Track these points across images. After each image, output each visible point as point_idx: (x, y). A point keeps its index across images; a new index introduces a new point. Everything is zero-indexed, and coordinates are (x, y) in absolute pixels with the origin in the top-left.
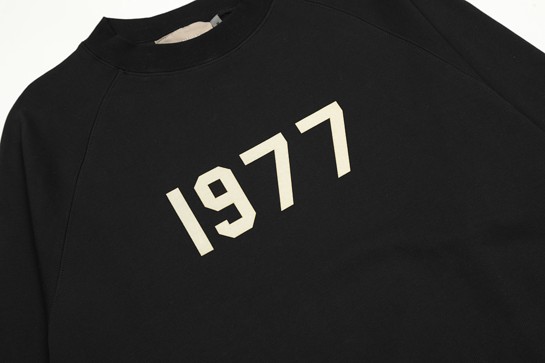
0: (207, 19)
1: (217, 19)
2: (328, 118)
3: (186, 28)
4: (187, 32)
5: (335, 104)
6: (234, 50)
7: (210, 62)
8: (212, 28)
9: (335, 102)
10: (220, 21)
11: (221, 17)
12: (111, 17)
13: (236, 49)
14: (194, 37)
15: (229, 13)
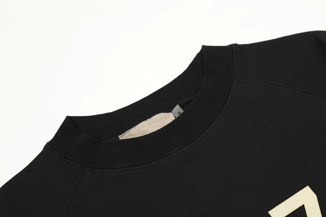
0: (168, 110)
1: (178, 109)
2: (302, 205)
3: (149, 121)
4: (149, 124)
5: (307, 189)
6: (198, 139)
7: (175, 153)
8: (175, 118)
9: (308, 188)
10: (182, 111)
11: (182, 107)
12: (74, 116)
13: (200, 138)
14: (157, 129)
15: (190, 101)
